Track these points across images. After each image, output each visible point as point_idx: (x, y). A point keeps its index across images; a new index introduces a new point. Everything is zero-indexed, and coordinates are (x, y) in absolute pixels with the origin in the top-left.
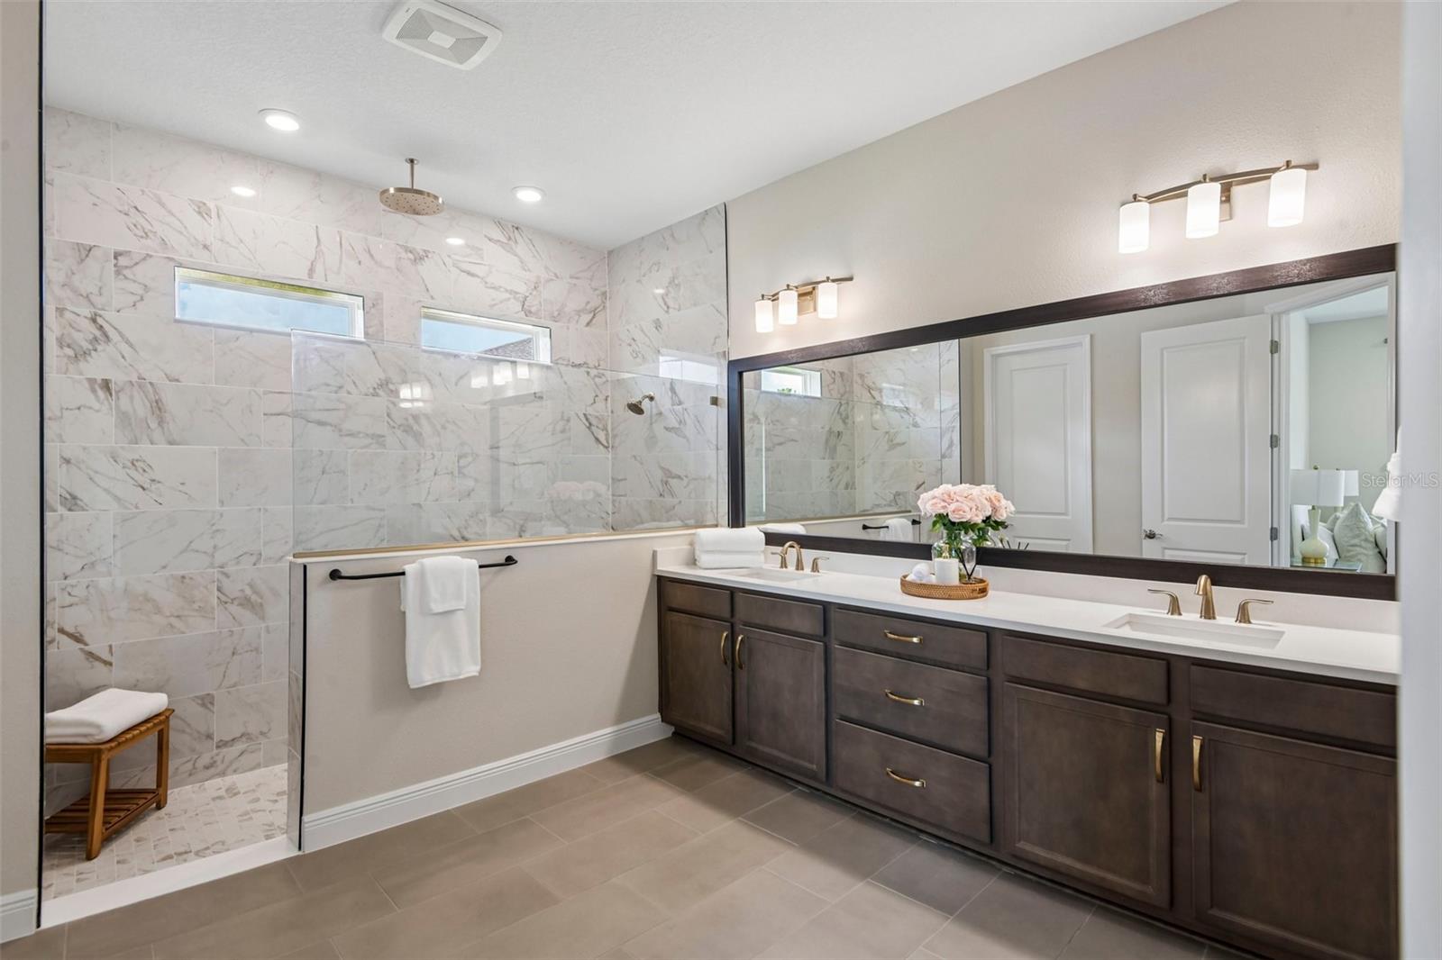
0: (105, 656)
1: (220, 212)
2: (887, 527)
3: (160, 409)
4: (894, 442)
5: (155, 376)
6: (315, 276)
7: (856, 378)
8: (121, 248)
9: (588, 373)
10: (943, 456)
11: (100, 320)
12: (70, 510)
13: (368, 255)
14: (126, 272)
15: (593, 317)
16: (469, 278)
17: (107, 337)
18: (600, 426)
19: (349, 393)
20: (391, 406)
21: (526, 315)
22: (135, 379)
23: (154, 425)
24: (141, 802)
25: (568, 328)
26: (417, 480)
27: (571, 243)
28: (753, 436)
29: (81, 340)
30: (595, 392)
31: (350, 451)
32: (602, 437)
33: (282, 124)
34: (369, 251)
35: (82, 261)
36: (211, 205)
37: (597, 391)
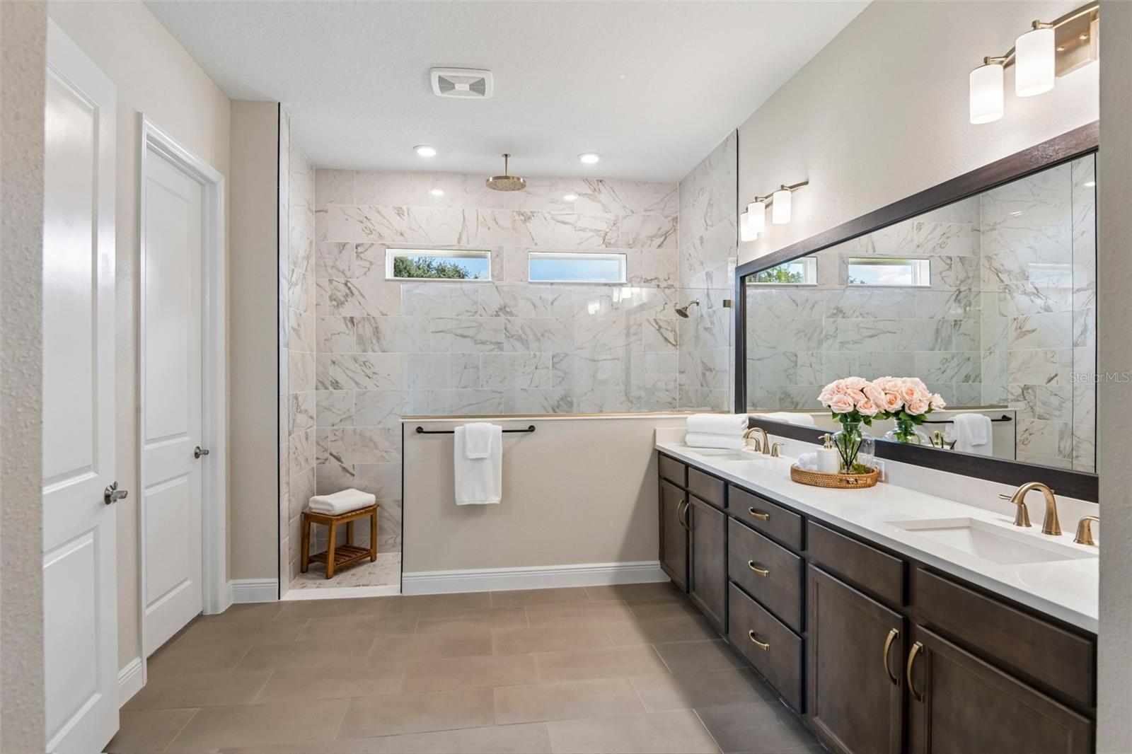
0: (351, 471)
1: (410, 212)
2: (952, 422)
3: (377, 332)
4: (1024, 329)
5: (375, 313)
6: (462, 242)
7: (983, 261)
8: (359, 242)
9: (658, 286)
10: (1075, 345)
11: (349, 284)
12: (335, 389)
13: (494, 223)
14: (362, 255)
15: (664, 240)
16: (564, 226)
17: (352, 293)
18: (670, 329)
19: (481, 315)
20: (507, 322)
21: (607, 247)
22: (365, 316)
23: (374, 341)
24: (359, 554)
25: (642, 252)
26: (524, 372)
27: (646, 183)
28: (837, 329)
29: (340, 296)
30: (665, 300)
31: (482, 353)
32: (671, 337)
33: (427, 153)
34: (495, 220)
35: (341, 252)
36: (405, 208)
37: (666, 299)
